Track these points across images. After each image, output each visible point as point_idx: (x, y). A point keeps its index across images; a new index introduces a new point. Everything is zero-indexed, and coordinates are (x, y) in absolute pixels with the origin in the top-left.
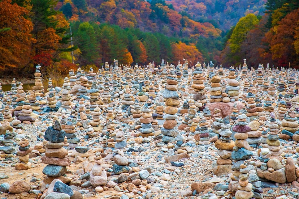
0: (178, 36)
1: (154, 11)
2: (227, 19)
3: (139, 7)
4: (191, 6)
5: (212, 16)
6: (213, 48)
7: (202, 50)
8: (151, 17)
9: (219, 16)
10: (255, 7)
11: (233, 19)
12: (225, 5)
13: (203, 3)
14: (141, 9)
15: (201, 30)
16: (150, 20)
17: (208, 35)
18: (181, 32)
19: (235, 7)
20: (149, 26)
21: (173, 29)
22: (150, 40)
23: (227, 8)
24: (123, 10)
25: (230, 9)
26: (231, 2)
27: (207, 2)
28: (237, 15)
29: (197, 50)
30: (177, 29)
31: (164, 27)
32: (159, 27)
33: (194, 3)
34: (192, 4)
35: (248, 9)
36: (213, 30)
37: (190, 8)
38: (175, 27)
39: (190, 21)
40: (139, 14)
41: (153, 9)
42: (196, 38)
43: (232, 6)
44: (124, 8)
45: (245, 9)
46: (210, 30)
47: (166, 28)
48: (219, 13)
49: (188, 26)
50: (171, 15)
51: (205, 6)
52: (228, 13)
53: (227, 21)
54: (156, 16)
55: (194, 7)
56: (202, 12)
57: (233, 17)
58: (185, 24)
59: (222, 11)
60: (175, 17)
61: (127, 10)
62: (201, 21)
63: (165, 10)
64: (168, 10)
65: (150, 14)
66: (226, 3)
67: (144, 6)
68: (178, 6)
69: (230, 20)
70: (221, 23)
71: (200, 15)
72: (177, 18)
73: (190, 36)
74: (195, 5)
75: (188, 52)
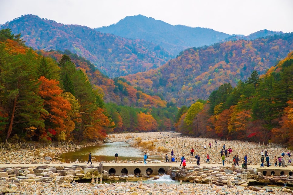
0: (135, 106)
1: (117, 87)
2: (169, 92)
3: (105, 84)
4: (141, 81)
5: (157, 89)
6: (162, 116)
7: (156, 118)
8: (115, 91)
9: (163, 90)
10: (189, 84)
11: (173, 93)
12: (167, 81)
13: (150, 79)
14: (107, 85)
15: (152, 102)
16: (115, 93)
17: (157, 105)
18: (137, 103)
19: (174, 83)
20: (114, 98)
21: (131, 100)
22: (124, 112)
23: (168, 84)
24: (95, 85)
25: (170, 84)
26: (171, 79)
27: (153, 78)
28: (176, 89)
29: (153, 118)
30: (134, 100)
31: (125, 99)
32: (121, 99)
33: (143, 79)
34: (142, 79)
35: (184, 85)
36: (160, 102)
37: (140, 83)
38: (133, 99)
39: (143, 94)
40: (106, 89)
41: (116, 85)
42: (148, 107)
43: (172, 82)
44: (95, 84)
45: (182, 85)
46: (159, 102)
47: (126, 99)
48: (162, 87)
49: (142, 98)
50: (129, 89)
51: (152, 81)
52: (169, 87)
53: (169, 93)
54: (118, 90)
55: (144, 82)
56: (150, 86)
57: (173, 90)
58: (140, 97)
59: (165, 85)
60: (132, 91)
61: (97, 86)
62: (151, 95)
63: (125, 86)
64: (127, 86)
65: (114, 88)
66: (167, 79)
67: (110, 83)
68: (131, 81)
69: (171, 93)
70: (164, 95)
71: (148, 88)
72: (134, 92)
73: (144, 106)
74: (144, 81)
75: (147, 120)
